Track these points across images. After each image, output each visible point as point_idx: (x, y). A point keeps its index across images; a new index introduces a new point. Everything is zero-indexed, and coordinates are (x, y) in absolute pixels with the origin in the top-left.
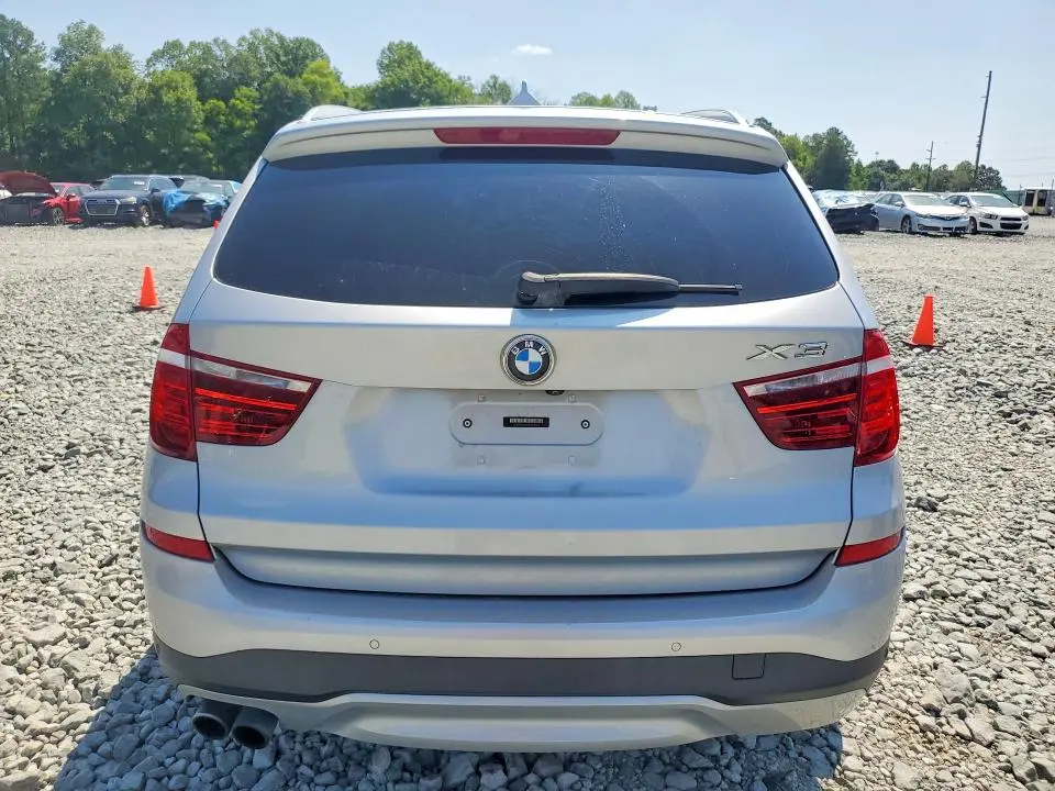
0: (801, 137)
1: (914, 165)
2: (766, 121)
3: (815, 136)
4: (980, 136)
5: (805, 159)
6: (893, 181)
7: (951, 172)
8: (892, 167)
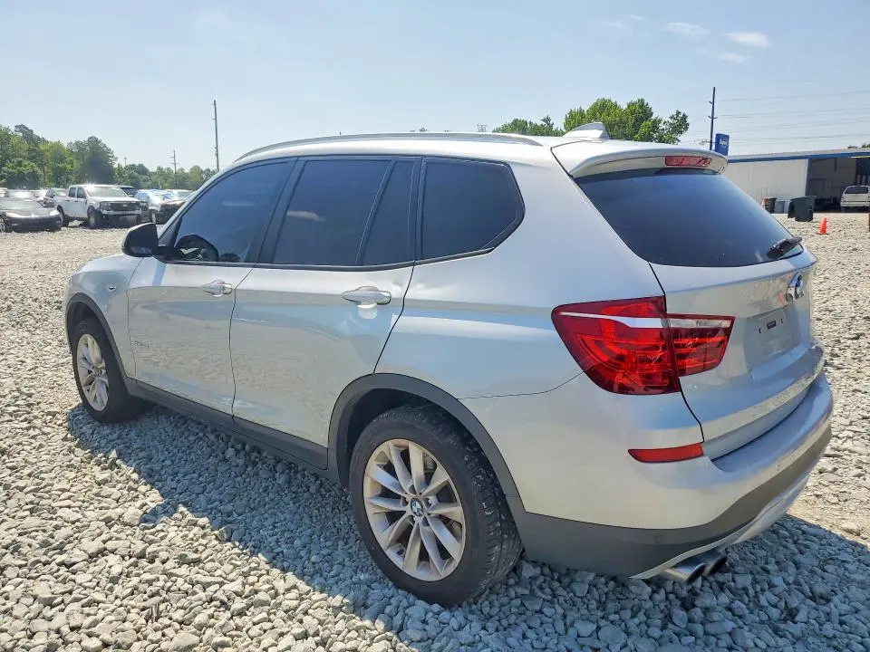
0: (65, 144)
1: (159, 168)
2: (27, 128)
3: (78, 143)
4: (217, 148)
5: (71, 163)
6: (145, 181)
7: (187, 174)
8: (142, 170)
